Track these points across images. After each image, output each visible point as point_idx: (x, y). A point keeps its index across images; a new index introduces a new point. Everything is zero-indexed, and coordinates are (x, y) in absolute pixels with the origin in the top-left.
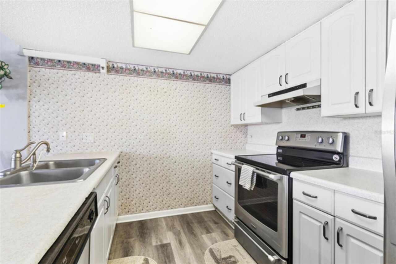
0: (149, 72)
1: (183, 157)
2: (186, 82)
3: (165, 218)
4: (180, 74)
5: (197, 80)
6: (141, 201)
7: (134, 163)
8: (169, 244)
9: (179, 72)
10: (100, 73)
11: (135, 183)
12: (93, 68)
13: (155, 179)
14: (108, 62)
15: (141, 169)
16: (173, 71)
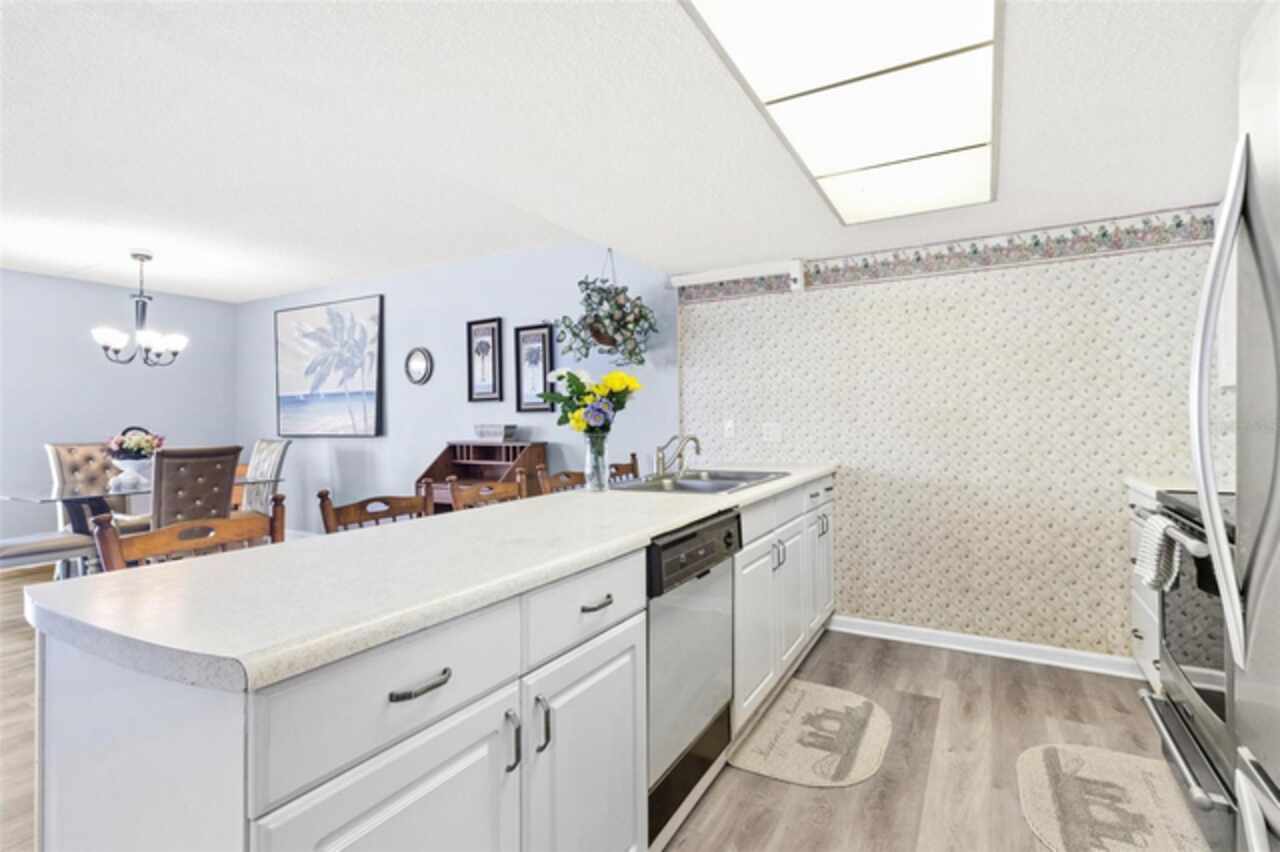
0: (903, 262)
1: (1011, 491)
2: (1017, 267)
3: (952, 652)
4: (997, 249)
5: (1061, 254)
6: (889, 592)
7: (868, 495)
8: (937, 701)
9: (992, 243)
10: (790, 291)
11: (872, 545)
12: (776, 284)
13: (924, 544)
14: (806, 263)
15: (887, 511)
16: (973, 245)
